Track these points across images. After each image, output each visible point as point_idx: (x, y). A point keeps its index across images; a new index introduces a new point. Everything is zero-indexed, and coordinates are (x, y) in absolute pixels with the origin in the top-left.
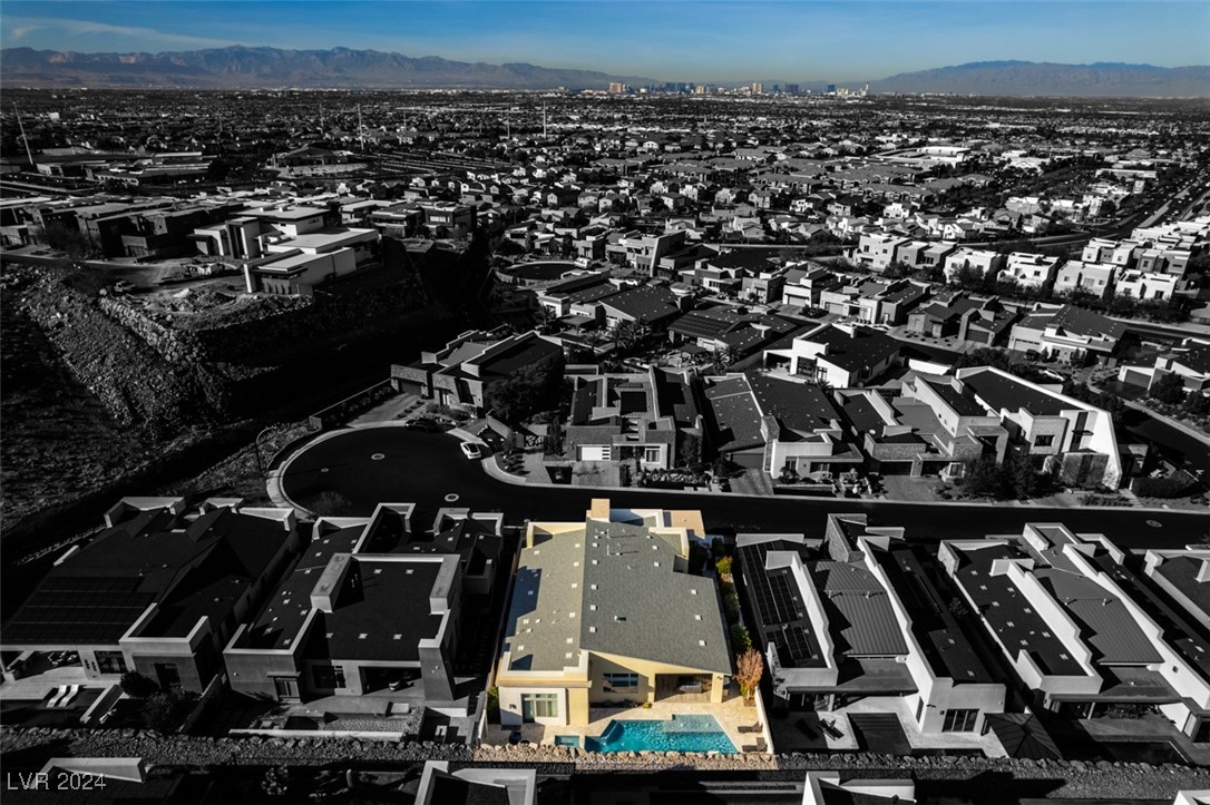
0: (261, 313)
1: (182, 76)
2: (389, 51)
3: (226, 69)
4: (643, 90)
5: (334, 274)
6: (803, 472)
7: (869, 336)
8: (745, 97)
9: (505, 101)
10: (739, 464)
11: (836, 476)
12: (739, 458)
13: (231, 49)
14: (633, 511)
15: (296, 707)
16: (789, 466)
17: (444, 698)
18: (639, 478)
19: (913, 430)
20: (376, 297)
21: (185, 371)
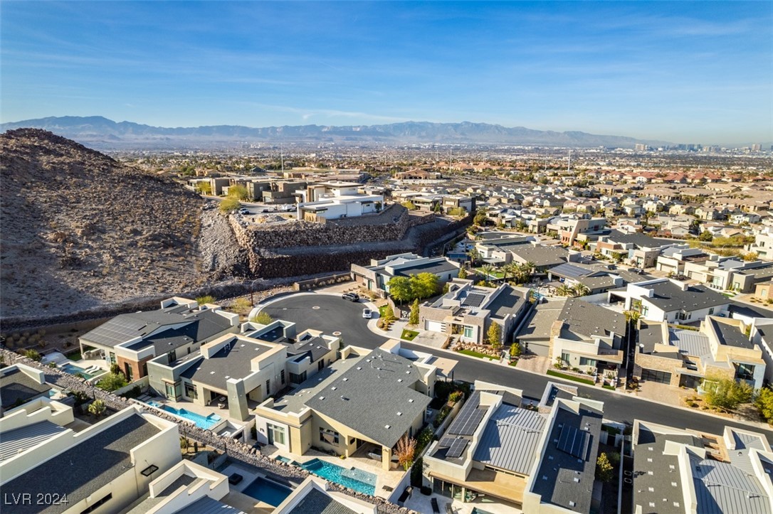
0: (293, 227)
1: (380, 137)
2: (494, 123)
3: (403, 134)
4: (660, 149)
5: (345, 216)
6: (575, 363)
7: (702, 292)
8: (744, 154)
9: (561, 153)
10: (532, 351)
11: (600, 371)
12: (531, 347)
13: (407, 123)
14: (414, 352)
15: (172, 403)
16: (564, 357)
17: (238, 419)
18: (456, 346)
19: (680, 351)
20: (365, 230)
21: (244, 250)
